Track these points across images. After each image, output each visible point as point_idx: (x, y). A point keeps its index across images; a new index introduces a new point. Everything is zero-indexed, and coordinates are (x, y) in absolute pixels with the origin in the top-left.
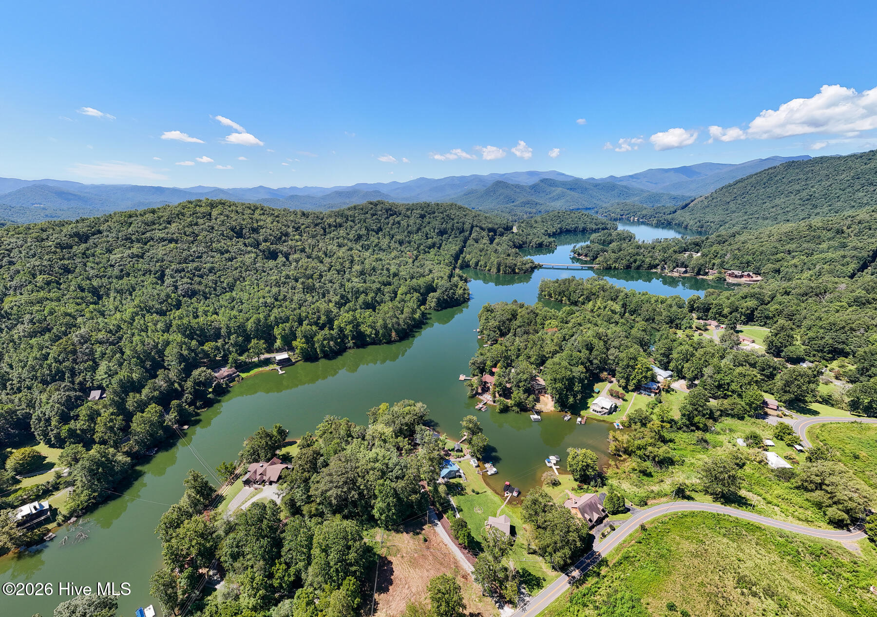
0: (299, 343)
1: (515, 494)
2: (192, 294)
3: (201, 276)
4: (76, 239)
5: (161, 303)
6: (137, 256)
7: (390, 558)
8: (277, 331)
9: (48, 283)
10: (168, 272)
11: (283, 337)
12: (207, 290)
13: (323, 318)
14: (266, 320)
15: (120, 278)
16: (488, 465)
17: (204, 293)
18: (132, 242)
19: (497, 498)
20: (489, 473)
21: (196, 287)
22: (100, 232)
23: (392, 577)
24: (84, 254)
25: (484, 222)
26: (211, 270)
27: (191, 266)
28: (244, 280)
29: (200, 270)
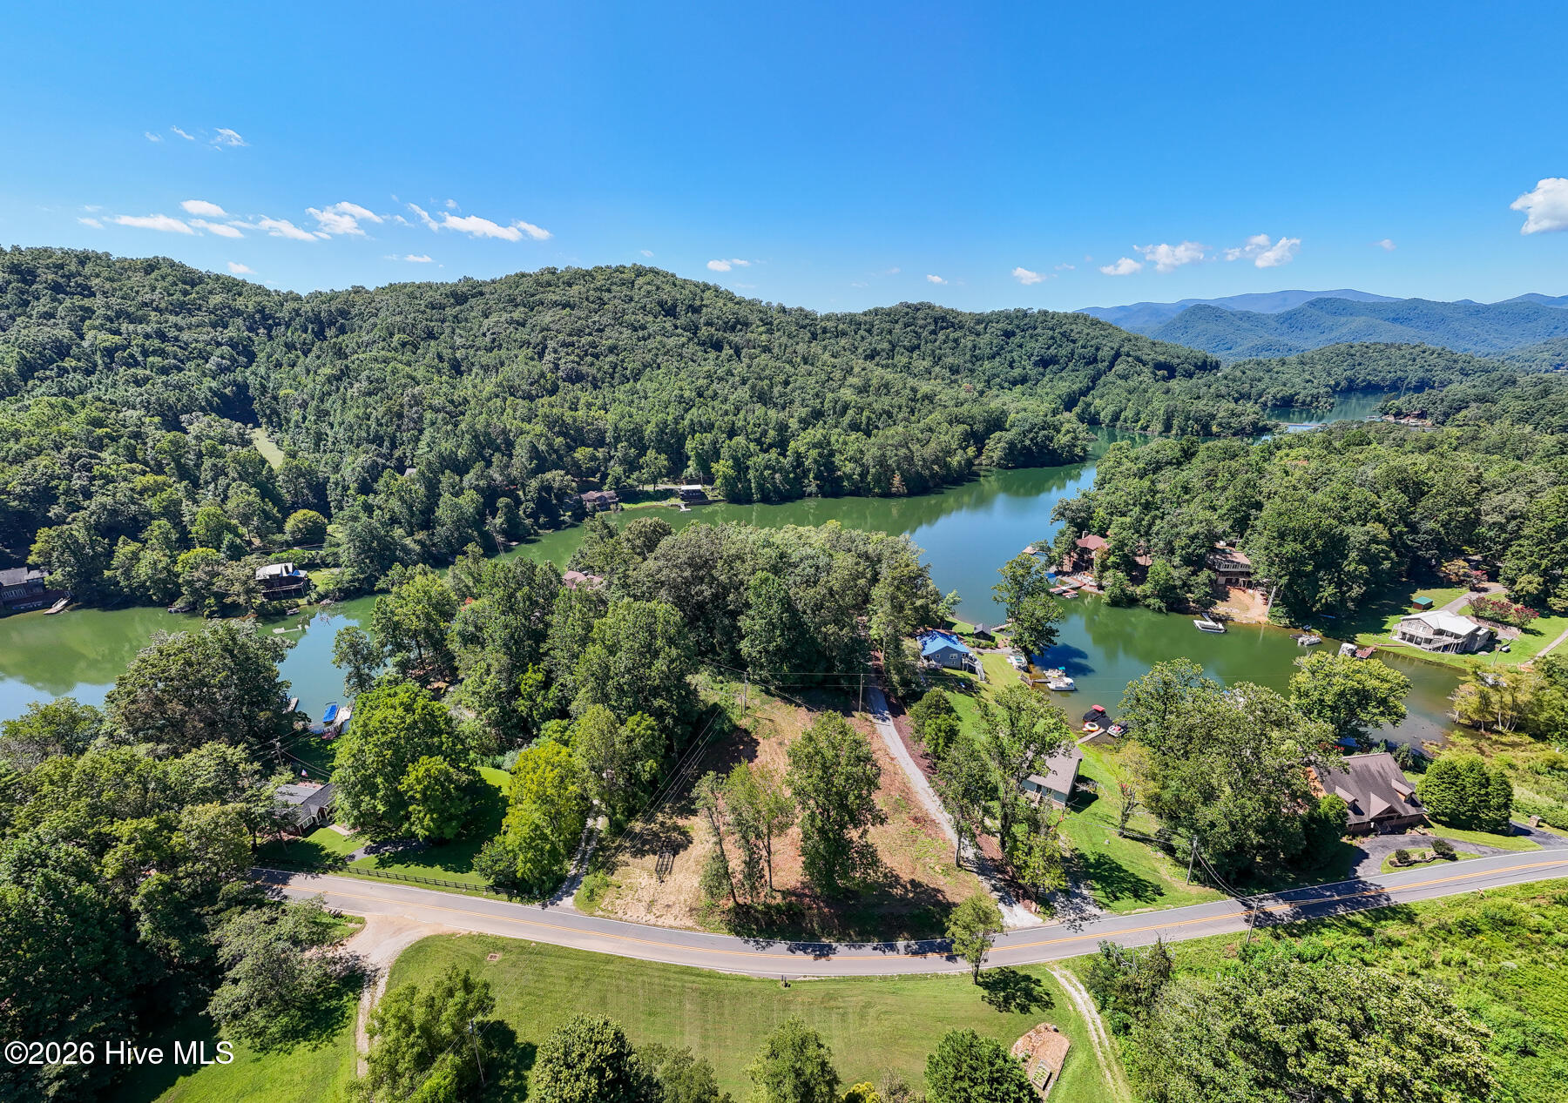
0: (722, 468)
1: (1113, 731)
2: (575, 378)
3: (596, 356)
4: (452, 301)
5: (532, 384)
6: (518, 323)
7: (755, 736)
8: (689, 445)
9: (404, 345)
10: (551, 344)
11: (698, 454)
12: (599, 375)
13: (772, 433)
14: (677, 424)
15: (490, 350)
16: (1052, 673)
17: (594, 378)
18: (516, 306)
20: (1052, 685)
21: (584, 369)
22: (481, 294)
24: (456, 317)
25: (1146, 350)
26: (612, 349)
27: (585, 340)
28: (659, 368)
29: (596, 347)
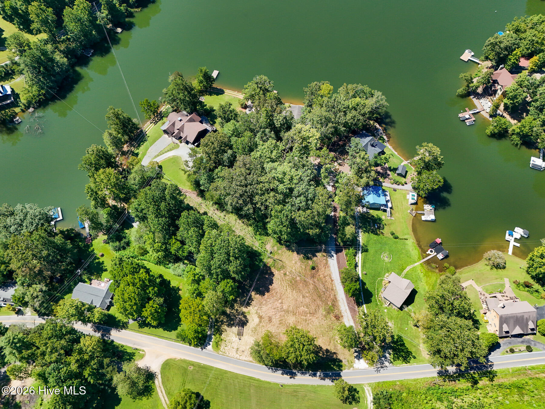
1: (440, 256)
7: (273, 270)
16: (428, 207)
19: (415, 252)
20: (423, 218)
23: (270, 287)
